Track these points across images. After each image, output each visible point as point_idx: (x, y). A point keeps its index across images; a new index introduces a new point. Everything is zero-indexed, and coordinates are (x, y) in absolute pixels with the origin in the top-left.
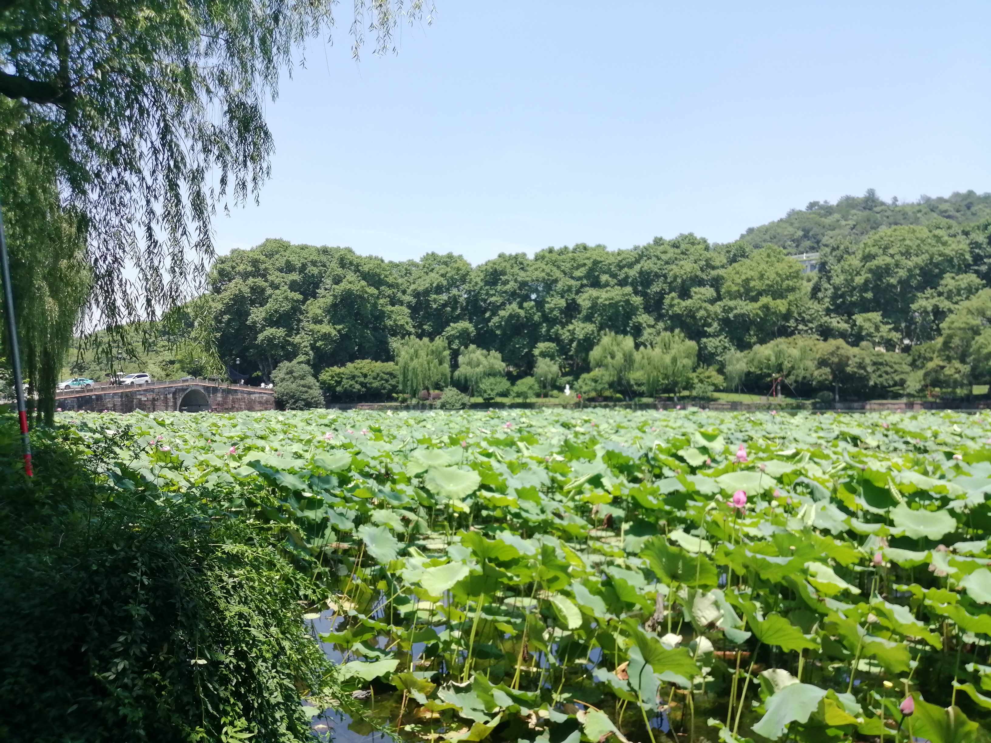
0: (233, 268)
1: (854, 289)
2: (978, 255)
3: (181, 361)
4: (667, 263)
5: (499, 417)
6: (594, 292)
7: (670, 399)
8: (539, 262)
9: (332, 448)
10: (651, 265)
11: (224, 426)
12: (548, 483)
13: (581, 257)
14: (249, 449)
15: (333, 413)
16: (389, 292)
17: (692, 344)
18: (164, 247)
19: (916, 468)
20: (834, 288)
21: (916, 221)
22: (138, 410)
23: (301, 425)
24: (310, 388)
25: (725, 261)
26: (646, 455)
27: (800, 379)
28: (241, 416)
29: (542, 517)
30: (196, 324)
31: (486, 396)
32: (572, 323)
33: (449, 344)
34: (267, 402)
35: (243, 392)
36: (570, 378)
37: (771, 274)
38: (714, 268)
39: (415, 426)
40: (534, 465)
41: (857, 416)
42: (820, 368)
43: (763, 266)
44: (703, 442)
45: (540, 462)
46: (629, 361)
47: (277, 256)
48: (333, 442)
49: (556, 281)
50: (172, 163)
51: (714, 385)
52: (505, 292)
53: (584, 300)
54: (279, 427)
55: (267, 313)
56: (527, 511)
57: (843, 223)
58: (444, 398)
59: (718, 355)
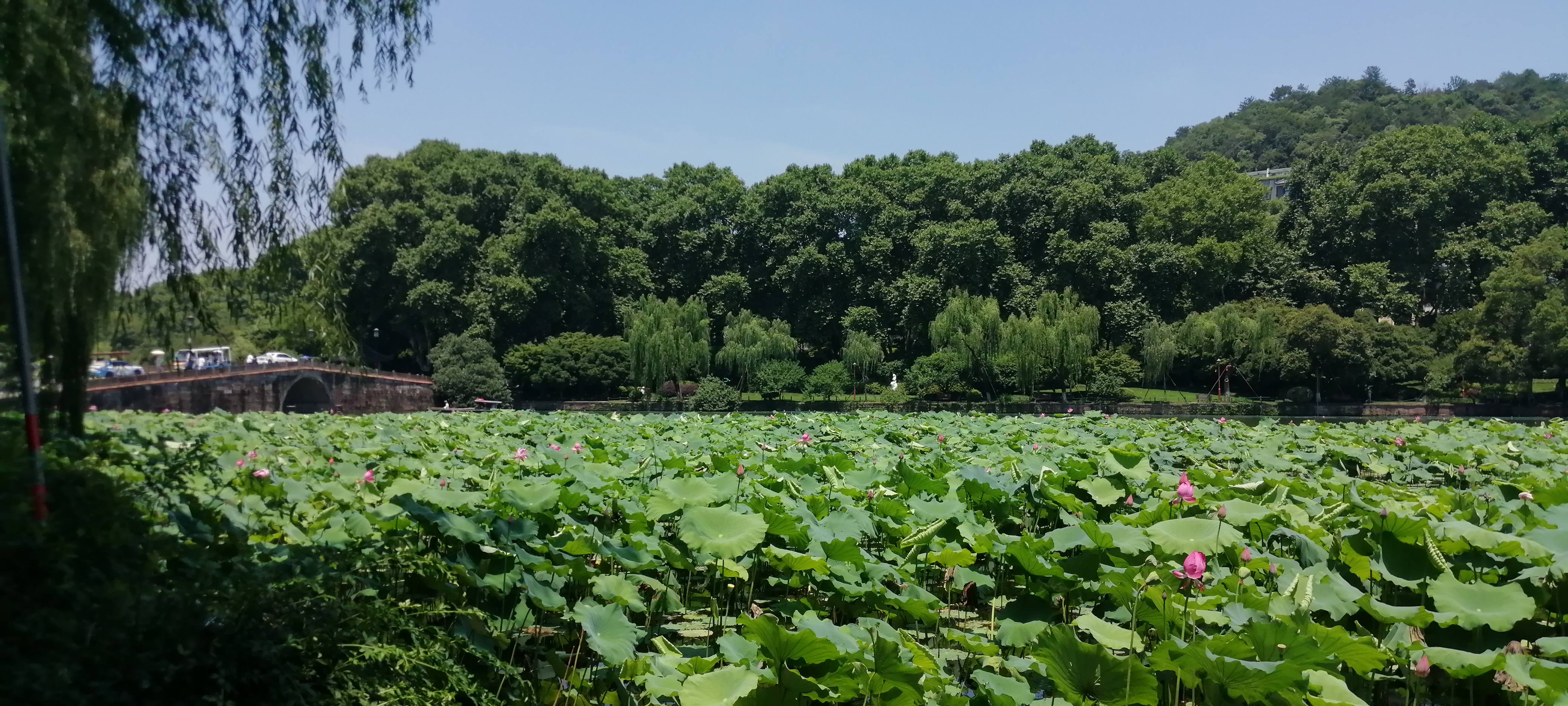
0: (370, 185)
1: (1346, 224)
2: (1543, 171)
3: (286, 333)
4: (1052, 182)
5: (787, 425)
6: (938, 228)
7: (1056, 397)
8: (851, 180)
9: (527, 472)
10: (1027, 186)
11: (355, 436)
12: (872, 532)
13: (916, 172)
14: (394, 474)
15: (526, 417)
16: (615, 225)
17: (1090, 311)
18: (262, 149)
19: (1458, 512)
20: (1315, 222)
21: (1444, 118)
22: (217, 409)
23: (476, 435)
24: (489, 375)
25: (1143, 179)
26: (1027, 488)
27: (1260, 367)
28: (380, 420)
29: (866, 588)
30: (311, 274)
31: (766, 390)
32: (903, 277)
33: (710, 308)
34: (421, 397)
35: (383, 382)
36: (899, 363)
37: (1216, 201)
38: (1126, 191)
39: (657, 437)
40: (848, 504)
41: (1351, 426)
42: (1291, 350)
43: (1203, 188)
44: (1118, 468)
45: (858, 499)
46: (991, 335)
47: (440, 167)
48: (527, 464)
49: (878, 209)
50: (275, 15)
51: (1124, 375)
52: (797, 227)
53: (921, 240)
54: (442, 438)
55: (423, 257)
56: (840, 579)
57: (1329, 120)
58: (700, 393)
59: (1131, 329)
